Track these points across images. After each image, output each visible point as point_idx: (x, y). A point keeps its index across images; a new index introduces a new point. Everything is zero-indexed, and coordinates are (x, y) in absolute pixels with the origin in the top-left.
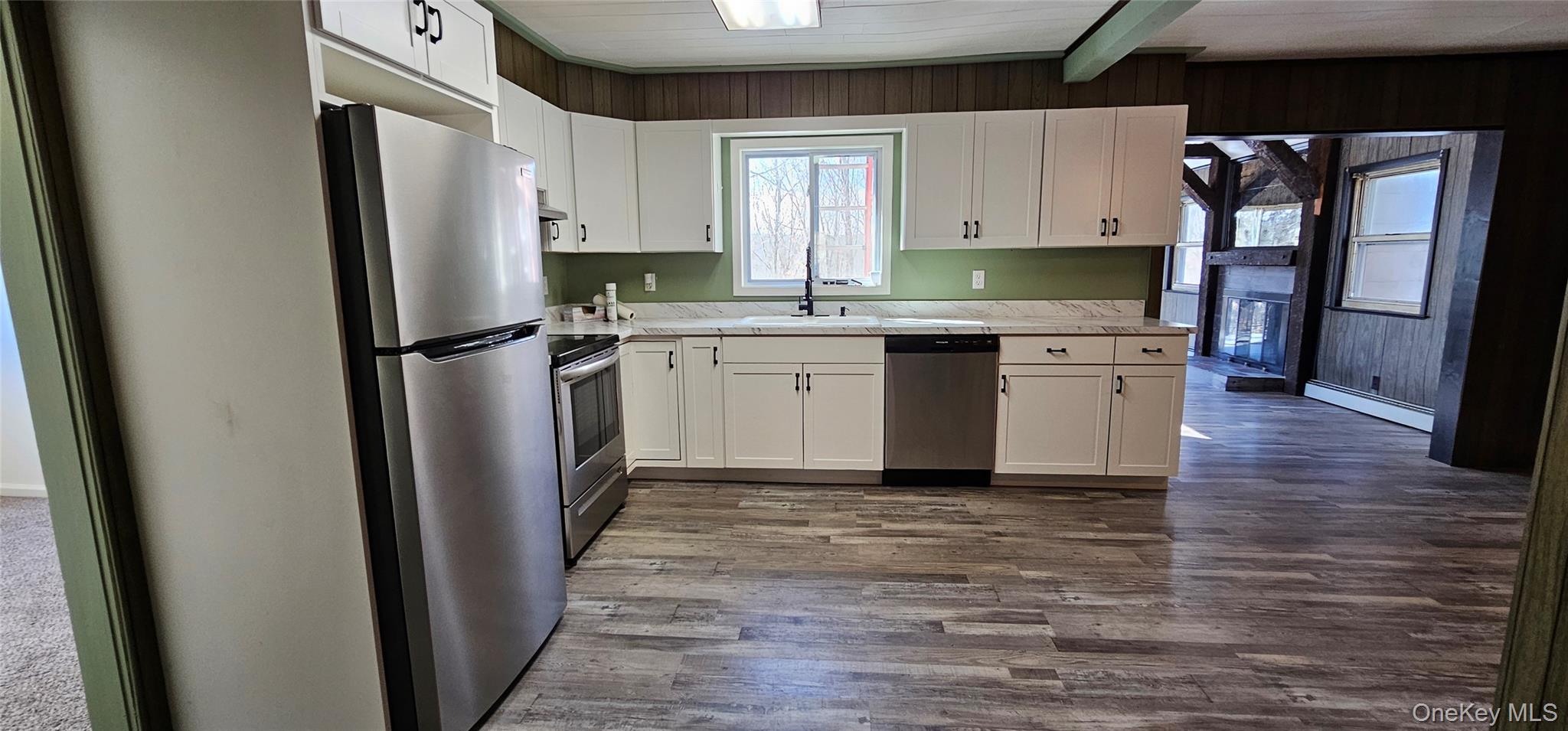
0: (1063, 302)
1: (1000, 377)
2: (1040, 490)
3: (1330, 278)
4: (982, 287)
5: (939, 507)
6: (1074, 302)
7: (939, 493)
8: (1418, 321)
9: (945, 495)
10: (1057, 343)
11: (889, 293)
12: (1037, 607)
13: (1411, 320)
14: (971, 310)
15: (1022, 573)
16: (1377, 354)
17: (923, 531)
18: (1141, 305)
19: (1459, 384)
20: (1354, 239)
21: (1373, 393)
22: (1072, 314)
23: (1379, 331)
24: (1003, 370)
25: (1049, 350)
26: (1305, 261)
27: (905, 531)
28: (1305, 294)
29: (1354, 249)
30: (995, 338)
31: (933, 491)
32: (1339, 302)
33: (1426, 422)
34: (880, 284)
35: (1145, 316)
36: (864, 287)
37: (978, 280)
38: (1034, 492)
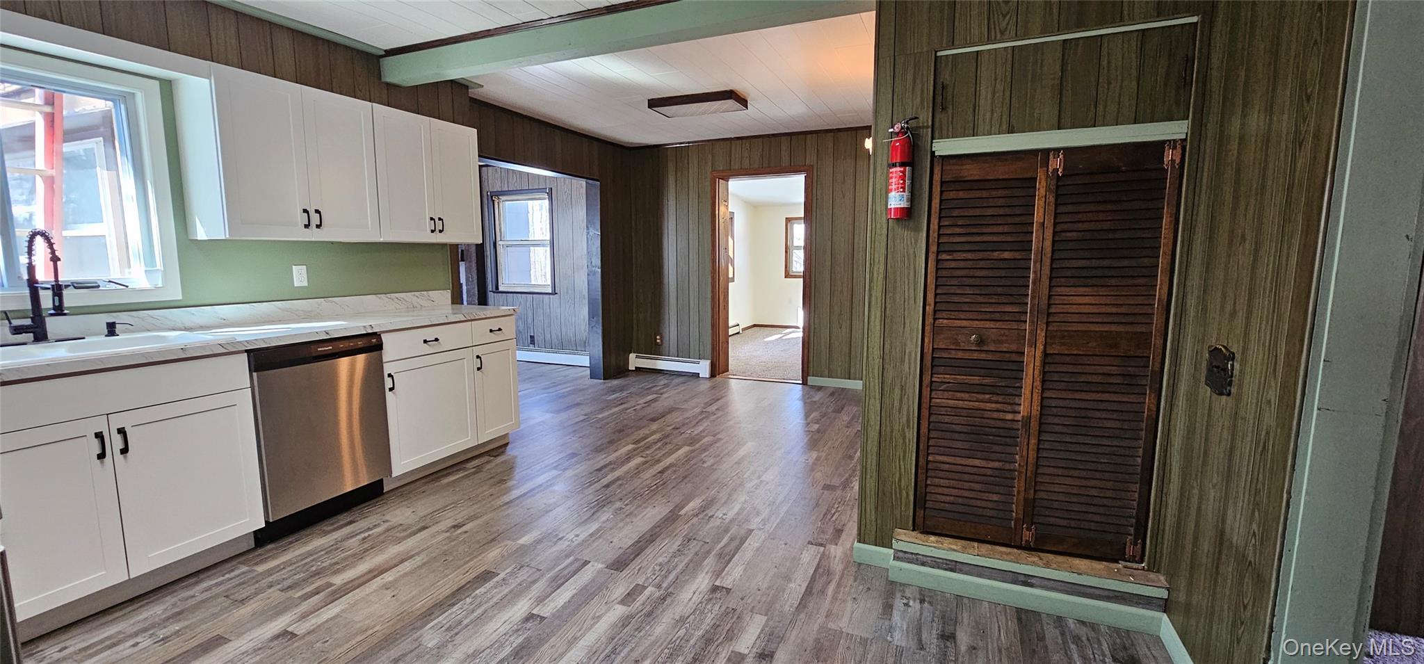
0: (388, 295)
1: (386, 376)
2: (432, 477)
3: (489, 270)
4: (305, 284)
5: (366, 534)
6: (397, 295)
7: (342, 523)
8: (551, 296)
9: (351, 522)
10: (430, 334)
11: (181, 298)
12: (568, 556)
13: (547, 296)
14: (298, 310)
15: (521, 541)
16: (530, 320)
17: (387, 562)
18: (447, 295)
19: (600, 331)
20: (499, 243)
21: (532, 347)
22: (398, 306)
23: (528, 305)
24: (387, 369)
25: (425, 341)
26: (471, 258)
27: (370, 572)
28: (476, 281)
29: (500, 250)
30: (376, 335)
31: (332, 524)
32: (497, 288)
33: (585, 360)
34: (160, 285)
35: (453, 303)
36: (134, 290)
37: (300, 276)
38: (426, 483)
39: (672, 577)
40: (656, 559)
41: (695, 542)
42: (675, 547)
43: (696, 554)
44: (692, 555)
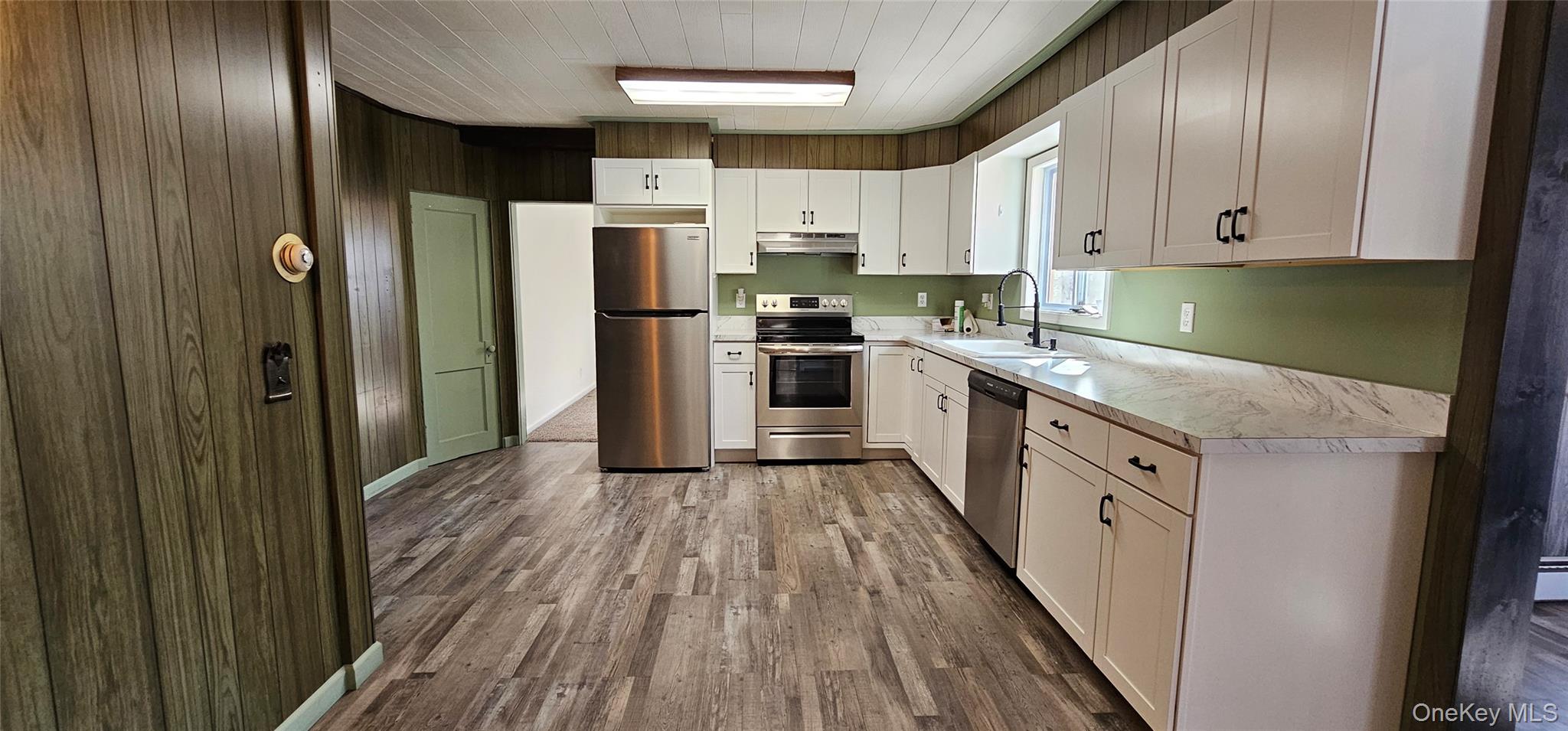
0: (1285, 371)
4: (1189, 329)
11: (1106, 329)
30: (1023, 391)
34: (1101, 314)
37: (1187, 319)
39: (602, 601)
40: (627, 612)
41: (592, 639)
42: (613, 629)
43: (585, 627)
44: (590, 625)
